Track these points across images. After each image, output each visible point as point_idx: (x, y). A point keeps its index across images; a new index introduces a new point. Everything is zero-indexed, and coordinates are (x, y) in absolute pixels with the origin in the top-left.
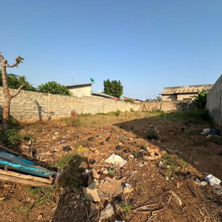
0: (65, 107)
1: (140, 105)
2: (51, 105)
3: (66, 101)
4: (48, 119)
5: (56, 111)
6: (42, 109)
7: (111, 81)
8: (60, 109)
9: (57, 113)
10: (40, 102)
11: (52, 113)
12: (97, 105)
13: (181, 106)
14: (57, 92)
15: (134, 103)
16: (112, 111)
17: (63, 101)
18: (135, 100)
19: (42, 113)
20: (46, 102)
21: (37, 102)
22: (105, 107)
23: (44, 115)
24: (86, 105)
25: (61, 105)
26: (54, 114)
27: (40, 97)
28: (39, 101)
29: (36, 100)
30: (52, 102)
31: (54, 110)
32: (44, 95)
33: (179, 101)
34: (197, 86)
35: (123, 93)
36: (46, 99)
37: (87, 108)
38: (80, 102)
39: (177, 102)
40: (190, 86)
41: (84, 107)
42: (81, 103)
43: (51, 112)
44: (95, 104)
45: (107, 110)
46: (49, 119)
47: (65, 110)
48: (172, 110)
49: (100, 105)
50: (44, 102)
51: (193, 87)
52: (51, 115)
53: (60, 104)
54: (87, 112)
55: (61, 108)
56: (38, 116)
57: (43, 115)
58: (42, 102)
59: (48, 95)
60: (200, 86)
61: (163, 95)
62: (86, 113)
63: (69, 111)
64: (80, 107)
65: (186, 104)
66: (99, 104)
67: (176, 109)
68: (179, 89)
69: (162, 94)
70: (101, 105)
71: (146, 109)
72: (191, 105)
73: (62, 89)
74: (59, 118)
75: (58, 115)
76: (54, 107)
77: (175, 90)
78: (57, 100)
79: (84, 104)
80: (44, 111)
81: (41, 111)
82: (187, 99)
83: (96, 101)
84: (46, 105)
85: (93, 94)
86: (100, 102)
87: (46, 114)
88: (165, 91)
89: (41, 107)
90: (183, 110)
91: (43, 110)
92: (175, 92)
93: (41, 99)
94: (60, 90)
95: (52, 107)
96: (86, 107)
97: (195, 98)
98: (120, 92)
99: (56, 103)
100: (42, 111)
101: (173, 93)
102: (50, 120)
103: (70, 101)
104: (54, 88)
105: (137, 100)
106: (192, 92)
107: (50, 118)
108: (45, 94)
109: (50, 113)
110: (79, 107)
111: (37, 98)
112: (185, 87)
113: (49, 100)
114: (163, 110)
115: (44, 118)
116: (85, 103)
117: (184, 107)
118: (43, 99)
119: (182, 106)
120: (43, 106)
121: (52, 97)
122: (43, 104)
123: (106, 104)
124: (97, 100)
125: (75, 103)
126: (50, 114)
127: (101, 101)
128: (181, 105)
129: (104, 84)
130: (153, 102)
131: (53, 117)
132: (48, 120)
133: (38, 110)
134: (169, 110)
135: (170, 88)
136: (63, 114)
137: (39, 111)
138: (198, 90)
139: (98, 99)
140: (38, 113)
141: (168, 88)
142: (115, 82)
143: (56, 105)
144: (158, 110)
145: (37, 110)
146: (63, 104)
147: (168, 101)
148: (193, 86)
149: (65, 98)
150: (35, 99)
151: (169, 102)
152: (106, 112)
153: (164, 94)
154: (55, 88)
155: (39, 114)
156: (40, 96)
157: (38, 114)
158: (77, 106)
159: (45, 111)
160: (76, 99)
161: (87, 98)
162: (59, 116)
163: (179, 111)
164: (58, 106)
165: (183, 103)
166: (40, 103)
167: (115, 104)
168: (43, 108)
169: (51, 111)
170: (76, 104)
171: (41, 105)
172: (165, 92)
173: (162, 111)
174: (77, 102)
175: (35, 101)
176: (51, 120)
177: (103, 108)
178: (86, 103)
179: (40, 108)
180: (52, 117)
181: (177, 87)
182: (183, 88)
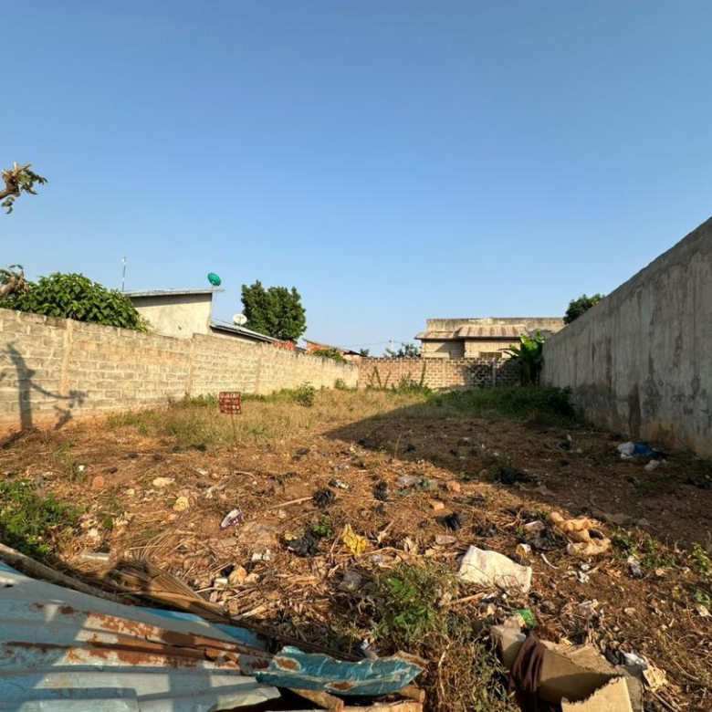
0: (129, 371)
1: (362, 368)
2: (72, 367)
3: (133, 349)
4: (57, 421)
5: (95, 389)
6: (34, 379)
7: (266, 288)
8: (109, 380)
9: (99, 397)
10: (28, 353)
11: (76, 396)
12: (239, 366)
13: (477, 375)
14: (91, 315)
15: (345, 362)
16: (284, 387)
17: (123, 350)
18: (345, 354)
19: (36, 398)
20: (55, 355)
21: (13, 352)
22: (262, 374)
23: (44, 403)
24: (204, 366)
25: (115, 365)
26: (86, 399)
27: (32, 331)
28: (23, 347)
29: (13, 343)
30: (81, 355)
31: (85, 385)
32: (46, 324)
33: (471, 359)
34: (512, 320)
35: (306, 327)
36: (56, 340)
37: (207, 378)
38: (181, 354)
39: (466, 363)
40: (495, 320)
41: (196, 372)
42: (187, 357)
43: (73, 394)
44: (232, 362)
45: (267, 385)
46: (61, 419)
47: (127, 384)
48: (454, 386)
49: (248, 368)
50: (45, 351)
51: (502, 322)
52: (71, 406)
53: (109, 363)
54: (203, 392)
55: (110, 378)
56: (17, 408)
57: (39, 403)
58: (37, 351)
59: (64, 327)
60: (519, 320)
61: (425, 340)
62: (201, 396)
63: (141, 389)
64: (183, 374)
65: (490, 369)
66: (244, 364)
67: (463, 384)
68: (468, 326)
69: (422, 336)
70: (252, 366)
71: (379, 382)
72: (501, 372)
73: (110, 306)
74: (102, 417)
75: (101, 402)
76: (85, 374)
77: (456, 329)
78: (98, 345)
79: (197, 362)
80: (43, 388)
81: (32, 389)
82: (491, 355)
83: (235, 353)
84: (52, 363)
85: (217, 329)
86: (249, 358)
87: (52, 399)
88: (430, 329)
89: (31, 373)
90: (482, 386)
91: (37, 383)
92: (458, 332)
93: (34, 339)
94: (105, 308)
95: (76, 373)
96: (203, 374)
97: (513, 353)
98: (296, 325)
99: (95, 358)
100: (36, 387)
101: (451, 336)
102: (69, 424)
103: (148, 349)
104: (78, 298)
105: (351, 353)
106: (501, 335)
107: (66, 417)
108: (53, 321)
109: (66, 398)
110: (178, 374)
111: (17, 335)
112: (481, 321)
113: (66, 345)
114: (429, 386)
115: (43, 416)
116: (199, 358)
117: (484, 376)
118: (42, 340)
119: (480, 375)
120: (40, 368)
121: (80, 332)
122: (42, 362)
123: (266, 364)
124: (238, 349)
125: (166, 360)
126: (67, 402)
127: (250, 354)
128: (476, 372)
129: (242, 297)
130: (399, 362)
131: (80, 414)
132: (58, 426)
133: (17, 384)
134: (444, 386)
135: (442, 320)
136: (119, 400)
137: (20, 387)
138: (515, 331)
139: (242, 346)
140: (17, 396)
141: (438, 320)
142: (281, 293)
143: (95, 364)
144: (414, 384)
145: (15, 386)
146: (121, 360)
147: (441, 359)
148: (501, 319)
149: (131, 340)
150: (10, 340)
151: (444, 362)
152: (265, 391)
153: (429, 337)
154: (84, 298)
155: (21, 403)
156: (29, 328)
157: (17, 401)
158: (173, 370)
159: (49, 389)
160: (168, 345)
161: (205, 341)
162: (103, 408)
163: (472, 387)
164: (103, 367)
165: (480, 366)
166: (26, 356)
167: (291, 365)
168: (41, 376)
169: (75, 388)
170: (170, 362)
171: (32, 366)
172: (429, 334)
173: (426, 388)
174: (171, 353)
175: (5, 348)
176: (72, 424)
177: (258, 377)
178: (203, 360)
179: (26, 377)
180: (73, 413)
181: (463, 320)
182: (476, 323)
